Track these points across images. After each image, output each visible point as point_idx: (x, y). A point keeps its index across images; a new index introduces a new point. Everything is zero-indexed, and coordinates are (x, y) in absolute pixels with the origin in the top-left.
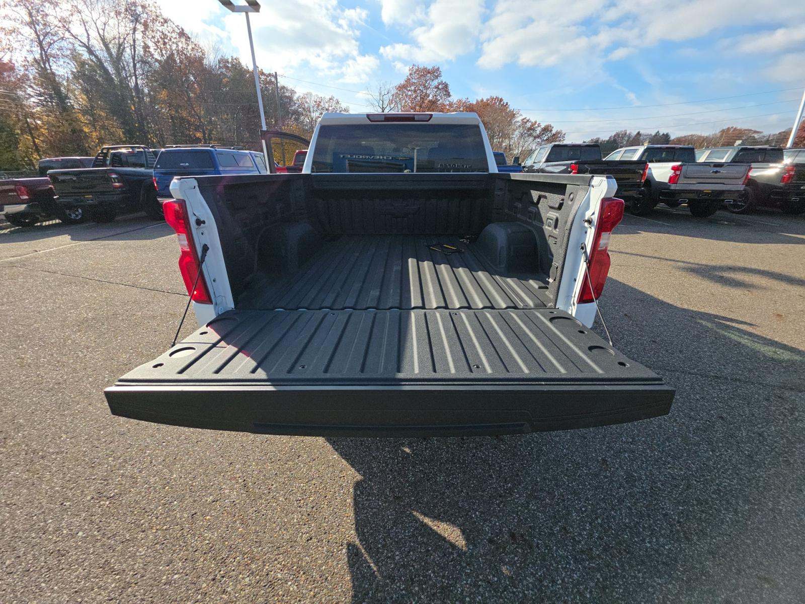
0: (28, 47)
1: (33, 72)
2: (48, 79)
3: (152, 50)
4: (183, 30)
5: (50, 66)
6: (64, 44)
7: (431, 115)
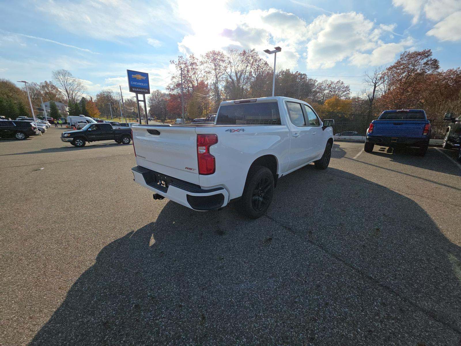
0: (212, 79)
1: (212, 87)
2: (216, 89)
3: (252, 73)
4: (266, 62)
5: (218, 85)
6: (224, 76)
7: (257, 99)
